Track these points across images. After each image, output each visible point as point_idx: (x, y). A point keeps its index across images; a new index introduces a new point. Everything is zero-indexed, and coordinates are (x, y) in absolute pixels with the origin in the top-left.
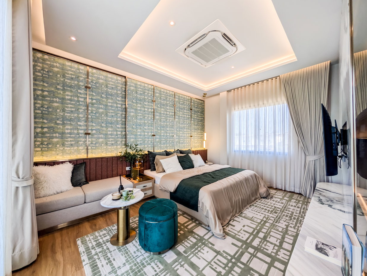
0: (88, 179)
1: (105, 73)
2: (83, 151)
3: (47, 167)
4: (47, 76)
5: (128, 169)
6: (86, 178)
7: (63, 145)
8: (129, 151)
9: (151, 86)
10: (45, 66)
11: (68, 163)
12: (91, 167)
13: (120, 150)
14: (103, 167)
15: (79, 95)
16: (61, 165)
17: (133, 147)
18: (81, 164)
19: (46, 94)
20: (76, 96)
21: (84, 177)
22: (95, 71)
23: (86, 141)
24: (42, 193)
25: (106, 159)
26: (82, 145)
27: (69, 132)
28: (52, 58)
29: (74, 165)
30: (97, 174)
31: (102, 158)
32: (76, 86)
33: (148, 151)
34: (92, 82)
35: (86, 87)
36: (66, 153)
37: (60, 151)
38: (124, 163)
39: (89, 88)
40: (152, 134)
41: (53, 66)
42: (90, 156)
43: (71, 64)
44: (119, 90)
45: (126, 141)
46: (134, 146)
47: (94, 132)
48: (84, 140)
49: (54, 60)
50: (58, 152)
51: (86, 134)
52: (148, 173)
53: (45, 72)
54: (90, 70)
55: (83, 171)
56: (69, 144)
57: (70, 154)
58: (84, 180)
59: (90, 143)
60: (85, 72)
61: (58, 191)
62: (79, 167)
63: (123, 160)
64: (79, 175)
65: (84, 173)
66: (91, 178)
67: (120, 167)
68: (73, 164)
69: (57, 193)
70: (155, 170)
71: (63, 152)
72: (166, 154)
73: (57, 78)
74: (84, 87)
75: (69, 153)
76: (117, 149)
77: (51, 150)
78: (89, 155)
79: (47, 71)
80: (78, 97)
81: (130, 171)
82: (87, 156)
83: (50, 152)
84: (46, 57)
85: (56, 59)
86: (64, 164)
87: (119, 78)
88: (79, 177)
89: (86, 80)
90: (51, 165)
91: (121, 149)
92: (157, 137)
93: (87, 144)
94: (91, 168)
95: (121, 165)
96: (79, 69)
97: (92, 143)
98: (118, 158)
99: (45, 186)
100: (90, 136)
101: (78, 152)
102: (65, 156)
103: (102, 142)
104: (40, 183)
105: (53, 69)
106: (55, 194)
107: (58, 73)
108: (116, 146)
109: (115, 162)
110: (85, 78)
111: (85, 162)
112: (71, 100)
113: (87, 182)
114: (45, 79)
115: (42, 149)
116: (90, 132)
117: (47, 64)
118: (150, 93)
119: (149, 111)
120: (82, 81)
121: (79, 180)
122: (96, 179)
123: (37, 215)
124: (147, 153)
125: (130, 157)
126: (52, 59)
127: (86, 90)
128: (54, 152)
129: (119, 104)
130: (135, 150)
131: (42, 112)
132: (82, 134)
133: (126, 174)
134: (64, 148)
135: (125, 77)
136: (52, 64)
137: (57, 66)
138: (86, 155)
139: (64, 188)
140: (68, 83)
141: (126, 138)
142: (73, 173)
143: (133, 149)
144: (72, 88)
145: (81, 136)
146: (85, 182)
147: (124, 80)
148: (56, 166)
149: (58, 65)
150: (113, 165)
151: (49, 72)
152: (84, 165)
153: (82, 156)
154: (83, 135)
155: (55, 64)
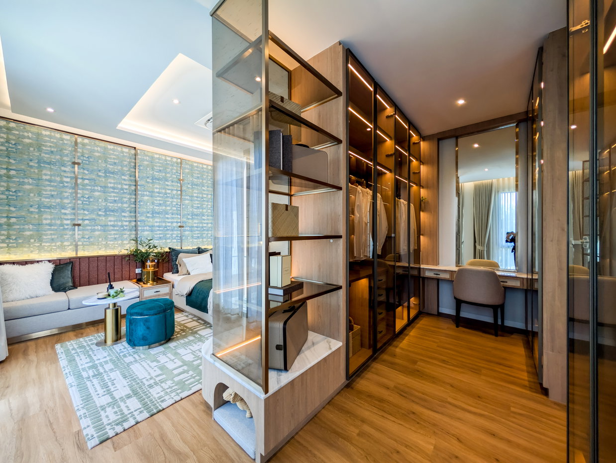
0: (77, 283)
1: (102, 144)
2: (70, 247)
3: (16, 267)
4: (14, 150)
5: (138, 271)
6: (74, 282)
7: (40, 239)
8: (140, 248)
9: (177, 160)
10: (11, 137)
11: (47, 262)
12: (81, 267)
13: (127, 247)
14: (99, 268)
15: (62, 174)
16: (36, 265)
17: (145, 243)
18: (67, 264)
19: (14, 174)
20: (58, 175)
21: (70, 280)
22: (86, 141)
23: (74, 234)
24: (11, 297)
25: (105, 258)
26: (68, 239)
27: (48, 223)
28: (22, 126)
29: (56, 266)
30: (90, 277)
31: (98, 257)
32: (58, 162)
33: (170, 248)
34: (83, 156)
35: (74, 163)
36: (45, 251)
37: (35, 247)
38: (133, 263)
39: (78, 164)
40: (179, 224)
41: (24, 137)
42: (81, 254)
43: (51, 133)
44: (126, 166)
45: (137, 234)
46: (147, 241)
47: (87, 222)
48: (71, 233)
49: (25, 128)
50: (32, 249)
51: (75, 225)
52: (168, 276)
53: (11, 145)
54: (79, 140)
55: (70, 273)
56: (48, 239)
57: (50, 251)
58: (71, 284)
59: (80, 237)
60: (72, 143)
61: (32, 296)
62: (63, 267)
63: (131, 259)
64: (63, 278)
65: (70, 276)
66: (82, 282)
67: (126, 268)
68: (53, 264)
69: (31, 298)
70: (177, 272)
71: (40, 249)
72: (199, 251)
73: (29, 152)
74: (70, 163)
75: (49, 249)
76: (122, 245)
77: (22, 246)
78: (78, 253)
79: (13, 143)
80: (61, 176)
81: (141, 274)
82: (77, 254)
83: (21, 249)
84: (12, 125)
85: (28, 126)
86: (40, 263)
87: (126, 150)
88: (62, 281)
89: (74, 153)
90: (22, 265)
91: (129, 245)
92: (186, 228)
93: (77, 238)
94: (81, 269)
95: (128, 266)
96: (62, 139)
97: (83, 237)
98: (123, 257)
99: (14, 289)
100: (80, 227)
101: (62, 248)
102: (43, 254)
103: (99, 236)
104: (6, 285)
105: (22, 140)
106: (28, 298)
107: (30, 145)
108: (121, 241)
109: (118, 262)
110: (71, 151)
111: (72, 262)
112: (50, 181)
113: (75, 286)
114: (11, 154)
115: (8, 245)
116: (80, 222)
117: (14, 135)
118: (174, 169)
119: (174, 193)
120: (67, 156)
121: (63, 284)
122: (89, 283)
123: (5, 321)
124: (167, 250)
125: (139, 256)
126: (22, 128)
127: (74, 167)
128: (25, 249)
129: (126, 185)
130: (148, 246)
131: (7, 197)
132: (67, 225)
133: (135, 277)
134: (41, 244)
135: (135, 148)
136: (21, 133)
137: (28, 136)
138: (75, 253)
139: (40, 293)
140: (45, 159)
141: (136, 230)
142: (53, 274)
143: (144, 245)
144: (53, 165)
145: (67, 229)
146: (72, 286)
147: (133, 152)
148: (29, 266)
149: (30, 135)
150: (116, 267)
151: (17, 145)
152: (71, 266)
153: (69, 254)
154: (70, 227)
155: (26, 134)
